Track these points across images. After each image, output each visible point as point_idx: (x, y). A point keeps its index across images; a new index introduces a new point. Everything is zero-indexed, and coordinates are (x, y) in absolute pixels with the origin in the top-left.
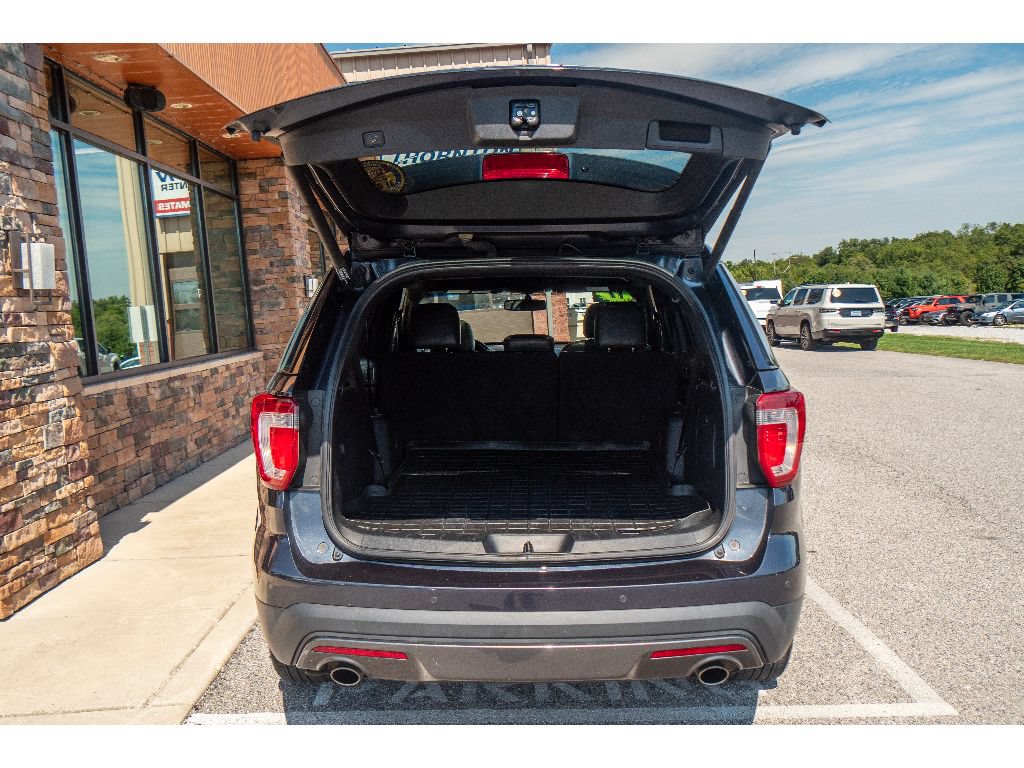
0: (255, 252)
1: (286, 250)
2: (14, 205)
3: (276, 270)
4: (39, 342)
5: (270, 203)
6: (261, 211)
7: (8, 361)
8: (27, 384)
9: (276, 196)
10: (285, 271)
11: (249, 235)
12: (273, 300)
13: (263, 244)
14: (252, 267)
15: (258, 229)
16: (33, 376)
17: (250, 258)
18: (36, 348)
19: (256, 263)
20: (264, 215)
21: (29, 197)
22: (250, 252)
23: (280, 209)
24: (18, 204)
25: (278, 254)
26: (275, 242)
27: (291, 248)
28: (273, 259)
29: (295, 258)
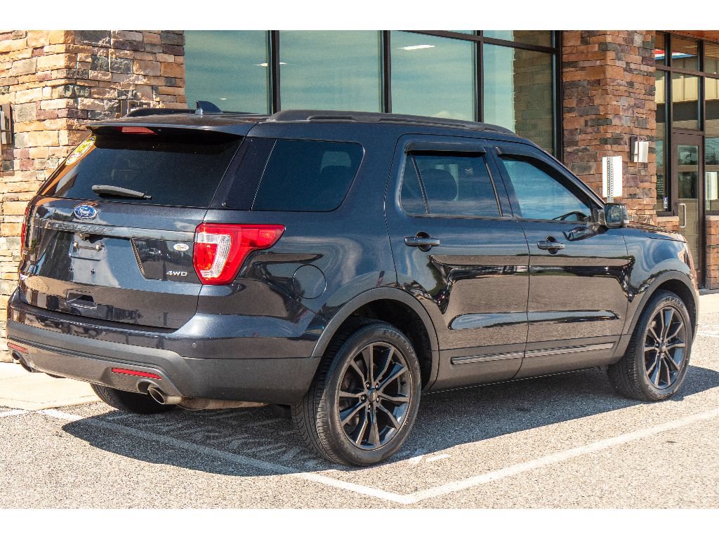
0: (571, 110)
1: (601, 108)
2: (134, 80)
3: (589, 130)
5: (590, 55)
6: (581, 64)
9: (596, 48)
10: (598, 132)
11: (567, 92)
12: (584, 164)
13: (580, 101)
14: (567, 126)
15: (574, 84)
17: (567, 116)
19: (572, 122)
20: (583, 68)
21: (151, 74)
22: (565, 109)
23: (598, 63)
24: (138, 80)
25: (593, 113)
26: (591, 99)
27: (606, 106)
28: (588, 118)
29: (610, 117)
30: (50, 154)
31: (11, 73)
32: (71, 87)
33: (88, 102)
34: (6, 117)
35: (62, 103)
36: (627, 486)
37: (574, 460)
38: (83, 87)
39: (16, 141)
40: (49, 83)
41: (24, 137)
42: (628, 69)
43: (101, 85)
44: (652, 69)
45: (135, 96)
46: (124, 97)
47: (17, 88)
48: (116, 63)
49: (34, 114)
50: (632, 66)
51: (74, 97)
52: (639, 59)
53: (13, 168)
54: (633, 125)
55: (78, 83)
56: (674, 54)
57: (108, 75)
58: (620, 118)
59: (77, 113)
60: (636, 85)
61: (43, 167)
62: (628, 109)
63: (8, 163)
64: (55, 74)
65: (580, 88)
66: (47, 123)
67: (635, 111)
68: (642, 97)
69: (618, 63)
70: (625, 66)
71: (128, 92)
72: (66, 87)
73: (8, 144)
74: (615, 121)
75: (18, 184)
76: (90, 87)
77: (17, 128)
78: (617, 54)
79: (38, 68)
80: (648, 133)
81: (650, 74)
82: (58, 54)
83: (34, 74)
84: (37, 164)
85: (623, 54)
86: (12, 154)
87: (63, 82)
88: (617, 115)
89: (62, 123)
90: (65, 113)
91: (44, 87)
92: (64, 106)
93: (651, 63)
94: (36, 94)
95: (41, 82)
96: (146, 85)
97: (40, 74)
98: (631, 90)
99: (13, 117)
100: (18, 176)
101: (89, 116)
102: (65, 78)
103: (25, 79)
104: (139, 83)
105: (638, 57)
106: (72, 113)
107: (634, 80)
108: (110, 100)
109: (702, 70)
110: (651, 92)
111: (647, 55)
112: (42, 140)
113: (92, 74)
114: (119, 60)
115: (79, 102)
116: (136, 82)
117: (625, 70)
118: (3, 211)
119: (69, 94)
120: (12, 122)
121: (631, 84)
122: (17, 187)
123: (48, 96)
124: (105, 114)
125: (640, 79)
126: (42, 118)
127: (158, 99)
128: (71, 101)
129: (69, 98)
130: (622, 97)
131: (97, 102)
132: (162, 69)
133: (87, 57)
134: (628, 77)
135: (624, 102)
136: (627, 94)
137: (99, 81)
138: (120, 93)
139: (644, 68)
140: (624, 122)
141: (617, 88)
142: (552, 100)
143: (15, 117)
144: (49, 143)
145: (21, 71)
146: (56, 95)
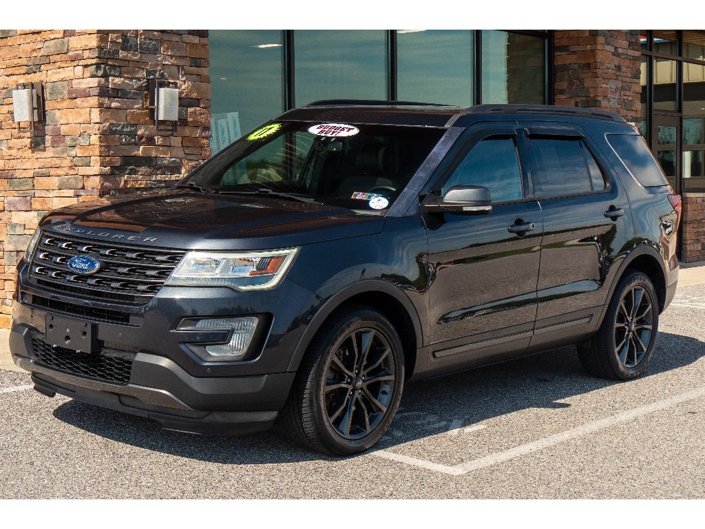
2: (161, 61)
4: (171, 158)
5: (580, 41)
6: (572, 49)
7: (138, 169)
8: (153, 186)
9: (587, 34)
11: (559, 74)
13: (571, 83)
15: (565, 68)
16: (160, 182)
17: (558, 97)
18: (166, 162)
19: (563, 103)
20: (574, 52)
21: (178, 54)
22: (556, 91)
23: (589, 47)
24: (166, 60)
25: (583, 94)
26: (581, 81)
27: (595, 88)
28: (578, 99)
29: (599, 98)
30: (82, 131)
31: (42, 52)
32: (103, 66)
33: (117, 80)
34: (37, 95)
35: (94, 82)
36: (662, 456)
37: (605, 431)
38: (114, 67)
39: (47, 117)
40: (82, 63)
41: (55, 115)
42: (616, 54)
43: (131, 64)
44: (637, 54)
45: (162, 75)
46: (152, 77)
47: (49, 67)
48: (144, 44)
49: (66, 92)
50: (620, 51)
51: (105, 76)
52: (625, 43)
53: (45, 144)
54: (619, 106)
55: (109, 63)
56: (655, 39)
57: (136, 55)
58: (609, 101)
59: (108, 91)
60: (624, 69)
61: (74, 144)
62: (615, 92)
63: (39, 139)
64: (86, 54)
65: (571, 71)
66: (78, 101)
67: (622, 93)
68: (628, 80)
69: (608, 48)
70: (613, 51)
71: (156, 71)
72: (98, 66)
73: (39, 121)
74: (604, 103)
75: (50, 160)
76: (120, 67)
77: (49, 105)
78: (606, 39)
79: (70, 48)
80: (633, 114)
81: (635, 59)
82: (90, 34)
83: (66, 53)
84: (68, 141)
85: (612, 39)
86: (44, 131)
87: (94, 61)
88: (605, 97)
89: (94, 101)
90: (96, 91)
91: (75, 66)
92: (96, 85)
93: (636, 48)
94: (67, 73)
95: (72, 61)
96: (173, 65)
97: (71, 53)
98: (618, 73)
99: (45, 95)
100: (50, 152)
101: (119, 95)
102: (96, 57)
103: (58, 58)
104: (167, 63)
105: (625, 42)
106: (103, 92)
107: (621, 63)
108: (139, 79)
109: (680, 55)
110: (637, 75)
111: (633, 40)
112: (72, 117)
113: (122, 54)
114: (147, 41)
115: (110, 80)
116: (164, 63)
117: (613, 54)
118: (34, 186)
119: (100, 73)
120: (44, 100)
121: (618, 68)
122: (48, 162)
123: (80, 74)
124: (134, 93)
125: (627, 63)
126: (74, 95)
127: (184, 79)
128: (103, 80)
129: (100, 77)
130: (611, 80)
131: (126, 81)
132: (188, 49)
133: (117, 38)
134: (616, 61)
135: (612, 85)
136: (615, 77)
137: (129, 61)
138: (149, 73)
139: (631, 53)
140: (611, 104)
141: (606, 71)
142: (544, 82)
143: (47, 95)
144: (81, 120)
145: (53, 50)
146: (87, 74)
